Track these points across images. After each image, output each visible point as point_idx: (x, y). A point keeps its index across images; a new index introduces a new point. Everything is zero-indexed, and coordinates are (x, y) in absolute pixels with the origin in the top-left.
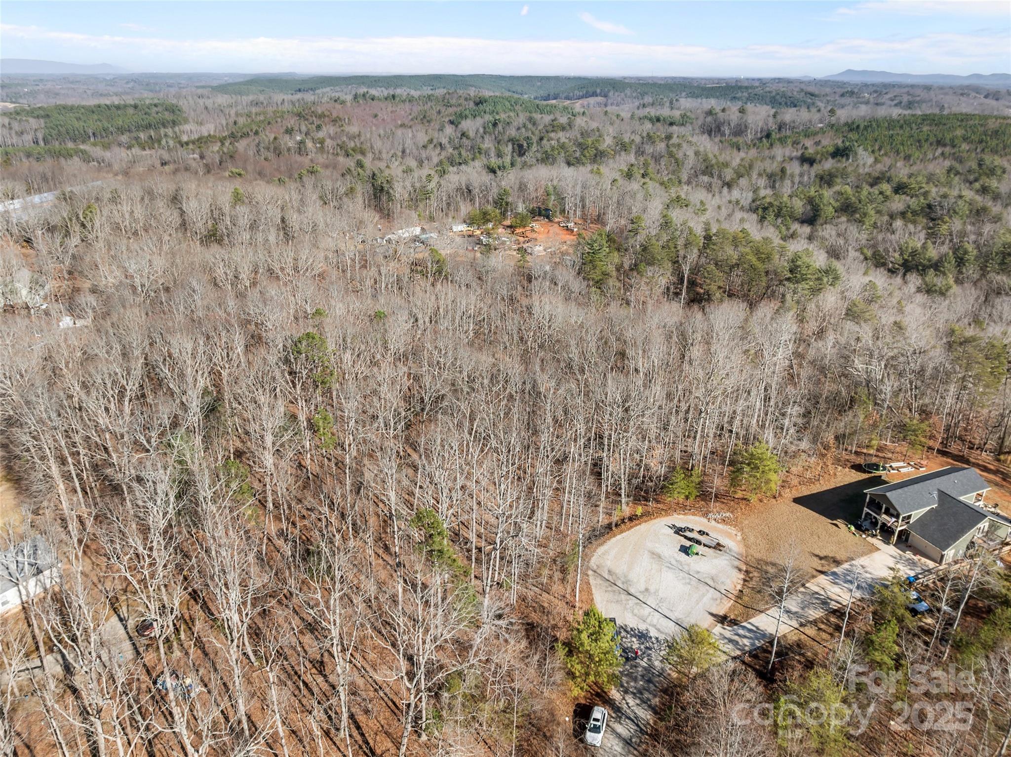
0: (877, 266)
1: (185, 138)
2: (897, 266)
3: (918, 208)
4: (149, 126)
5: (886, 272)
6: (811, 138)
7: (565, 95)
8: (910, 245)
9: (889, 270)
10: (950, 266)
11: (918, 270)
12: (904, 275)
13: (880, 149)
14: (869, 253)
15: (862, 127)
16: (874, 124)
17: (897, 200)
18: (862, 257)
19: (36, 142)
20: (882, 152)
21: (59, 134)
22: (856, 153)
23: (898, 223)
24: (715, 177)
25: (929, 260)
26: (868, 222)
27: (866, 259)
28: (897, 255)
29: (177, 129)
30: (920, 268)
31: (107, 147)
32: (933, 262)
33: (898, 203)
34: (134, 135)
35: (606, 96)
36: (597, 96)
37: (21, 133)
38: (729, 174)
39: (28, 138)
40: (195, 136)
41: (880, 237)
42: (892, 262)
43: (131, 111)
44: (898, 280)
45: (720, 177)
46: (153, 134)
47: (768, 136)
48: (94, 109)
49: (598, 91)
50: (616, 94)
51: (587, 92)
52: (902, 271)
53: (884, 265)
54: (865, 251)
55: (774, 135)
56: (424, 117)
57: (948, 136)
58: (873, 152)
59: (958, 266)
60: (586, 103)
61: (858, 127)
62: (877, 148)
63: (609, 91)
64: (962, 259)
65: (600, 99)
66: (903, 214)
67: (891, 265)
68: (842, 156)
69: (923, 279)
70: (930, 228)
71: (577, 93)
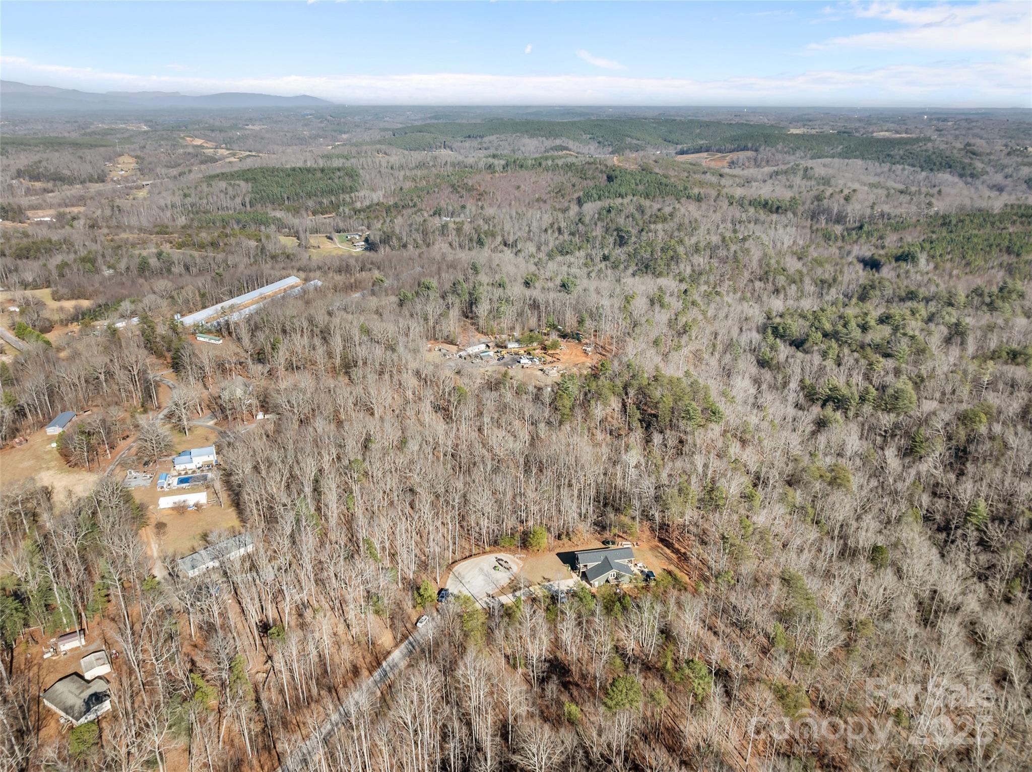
1: (358, 205)
4: (331, 192)
7: (717, 148)
19: (244, 205)
21: (262, 198)
29: (353, 195)
31: (296, 212)
34: (320, 199)
35: (756, 150)
36: (748, 150)
37: (233, 198)
39: (238, 200)
40: (367, 203)
43: (319, 175)
46: (333, 199)
48: (291, 172)
49: (750, 145)
50: (767, 149)
51: (738, 146)
56: (560, 191)
60: (735, 157)
63: (760, 146)
65: (750, 153)
71: (729, 146)
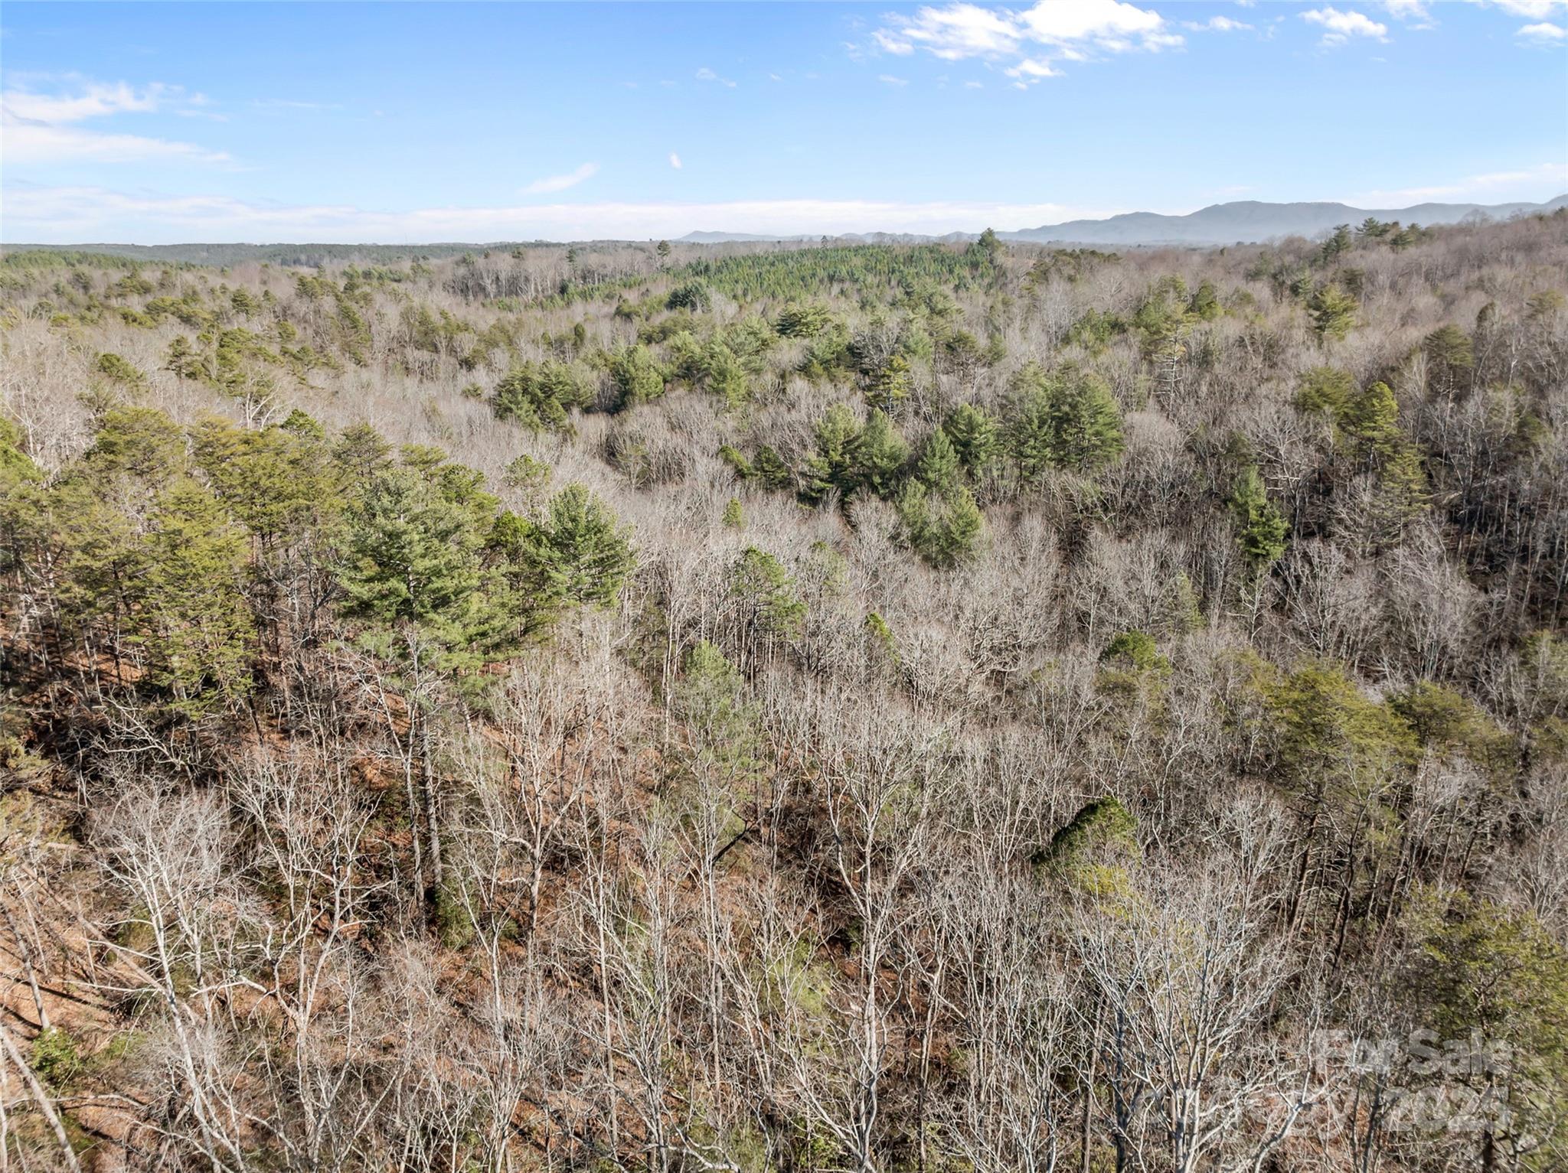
0: (769, 490)
2: (817, 484)
3: (829, 356)
5: (794, 503)
6: (635, 289)
8: (841, 425)
9: (803, 497)
10: (945, 463)
11: (874, 489)
12: (843, 505)
13: (745, 295)
14: (746, 459)
15: (713, 268)
16: (732, 265)
17: (786, 347)
18: (729, 471)
20: (749, 299)
22: (707, 299)
23: (799, 385)
24: (443, 351)
25: (893, 458)
26: (734, 391)
27: (740, 474)
28: (812, 455)
30: (877, 480)
32: (904, 458)
33: (789, 351)
38: (467, 344)
41: (766, 422)
42: (803, 474)
44: (830, 521)
45: (452, 351)
47: (563, 290)
52: (834, 495)
53: (786, 483)
54: (736, 455)
55: (571, 288)
57: (844, 270)
58: (735, 297)
59: (964, 461)
61: (707, 268)
62: (740, 292)
64: (966, 444)
66: (804, 369)
67: (802, 483)
68: (684, 305)
69: (899, 510)
70: (869, 388)
